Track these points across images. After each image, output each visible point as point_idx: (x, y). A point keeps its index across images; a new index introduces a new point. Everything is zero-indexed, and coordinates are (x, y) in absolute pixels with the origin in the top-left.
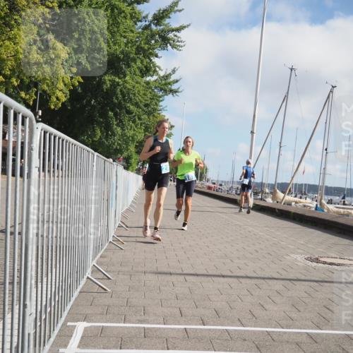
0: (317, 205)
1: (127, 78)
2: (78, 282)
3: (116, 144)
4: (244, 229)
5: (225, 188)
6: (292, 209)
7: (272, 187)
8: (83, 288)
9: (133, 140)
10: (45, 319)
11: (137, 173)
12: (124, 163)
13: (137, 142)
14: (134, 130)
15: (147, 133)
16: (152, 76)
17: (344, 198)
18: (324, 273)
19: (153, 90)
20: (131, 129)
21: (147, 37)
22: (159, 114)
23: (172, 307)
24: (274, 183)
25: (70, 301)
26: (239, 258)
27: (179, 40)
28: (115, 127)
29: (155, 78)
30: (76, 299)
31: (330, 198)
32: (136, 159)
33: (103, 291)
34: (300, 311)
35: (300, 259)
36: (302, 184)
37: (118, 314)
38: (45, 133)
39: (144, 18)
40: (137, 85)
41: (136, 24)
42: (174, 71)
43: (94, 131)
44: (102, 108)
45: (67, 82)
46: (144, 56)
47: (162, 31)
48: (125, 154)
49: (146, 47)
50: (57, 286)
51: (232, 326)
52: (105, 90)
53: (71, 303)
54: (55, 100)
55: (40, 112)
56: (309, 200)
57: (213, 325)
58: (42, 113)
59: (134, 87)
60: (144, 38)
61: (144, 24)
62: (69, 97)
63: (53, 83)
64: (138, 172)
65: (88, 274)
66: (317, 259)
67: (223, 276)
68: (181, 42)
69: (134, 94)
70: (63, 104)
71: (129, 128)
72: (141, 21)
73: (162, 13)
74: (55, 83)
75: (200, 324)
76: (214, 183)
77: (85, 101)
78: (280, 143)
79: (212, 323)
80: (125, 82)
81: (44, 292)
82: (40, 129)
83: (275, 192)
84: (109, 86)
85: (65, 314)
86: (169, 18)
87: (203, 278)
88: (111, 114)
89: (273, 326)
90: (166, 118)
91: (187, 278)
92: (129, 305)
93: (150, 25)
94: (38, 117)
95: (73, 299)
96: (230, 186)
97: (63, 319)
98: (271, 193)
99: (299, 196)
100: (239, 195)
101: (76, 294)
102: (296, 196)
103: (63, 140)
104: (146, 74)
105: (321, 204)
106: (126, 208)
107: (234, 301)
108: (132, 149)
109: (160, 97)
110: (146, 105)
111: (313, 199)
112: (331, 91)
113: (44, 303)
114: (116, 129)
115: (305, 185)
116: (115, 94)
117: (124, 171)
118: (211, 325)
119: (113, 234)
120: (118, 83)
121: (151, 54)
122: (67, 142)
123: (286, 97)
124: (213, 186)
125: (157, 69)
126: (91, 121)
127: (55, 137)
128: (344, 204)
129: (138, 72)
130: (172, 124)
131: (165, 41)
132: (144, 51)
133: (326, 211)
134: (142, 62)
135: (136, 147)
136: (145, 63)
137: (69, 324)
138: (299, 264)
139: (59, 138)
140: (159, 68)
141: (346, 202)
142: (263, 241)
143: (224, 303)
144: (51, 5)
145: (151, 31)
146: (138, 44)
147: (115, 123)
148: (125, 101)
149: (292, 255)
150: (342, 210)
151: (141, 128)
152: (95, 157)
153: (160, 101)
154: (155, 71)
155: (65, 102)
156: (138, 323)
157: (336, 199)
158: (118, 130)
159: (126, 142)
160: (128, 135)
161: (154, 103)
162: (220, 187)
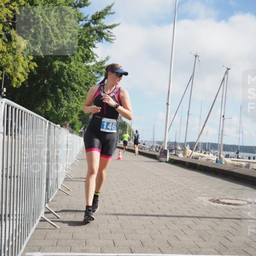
0: (217, 159)
1: (72, 63)
2: (34, 221)
3: (64, 113)
4: (163, 178)
5: (147, 146)
6: (198, 162)
7: (183, 145)
8: (38, 226)
9: (76, 111)
10: (8, 251)
11: (80, 136)
12: (70, 129)
13: (80, 112)
14: (78, 103)
16: (91, 62)
17: (238, 153)
18: (223, 211)
19: (92, 73)
21: (87, 32)
23: (108, 239)
24: (184, 142)
25: (28, 236)
26: (158, 200)
27: (112, 35)
28: (63, 100)
29: (93, 63)
30: (32, 235)
31: (227, 153)
32: (79, 125)
33: (54, 228)
34: (205, 241)
35: (205, 200)
36: (206, 143)
37: (66, 246)
38: (8, 106)
39: (85, 18)
40: (79, 69)
41: (79, 23)
42: (107, 59)
43: (47, 104)
44: (53, 86)
45: (25, 67)
46: (85, 47)
47: (98, 28)
48: (71, 121)
49: (86, 40)
50: (18, 224)
51: (154, 253)
52: (55, 73)
53: (29, 237)
54: (16, 80)
55: (5, 90)
56: (211, 155)
57: (139, 253)
58: (6, 90)
59: (77, 70)
60: (85, 33)
61: (84, 22)
62: (27, 78)
63: (14, 67)
64: (80, 134)
65: (42, 215)
66: (218, 200)
67: (147, 215)
68: (113, 36)
69: (77, 76)
70: (22, 83)
71: (74, 101)
72: (82, 20)
73: (99, 15)
74: (16, 67)
75: (129, 253)
77: (39, 81)
78: (188, 112)
79: (138, 251)
80: (71, 66)
81: (7, 229)
82: (4, 103)
83: (185, 149)
84: (58, 69)
85: (24, 246)
86: (104, 18)
87: (131, 217)
88: (59, 90)
89: (185, 252)
91: (119, 216)
92: (74, 238)
93: (89, 23)
94: (3, 93)
95: (30, 235)
96: (152, 145)
97: (22, 250)
98: (182, 150)
99: (203, 152)
100: (158, 151)
101: (32, 230)
102: (201, 152)
103: (22, 112)
104: (86, 60)
105: (220, 158)
106: (71, 163)
107: (155, 234)
109: (97, 78)
110: (87, 84)
111: (214, 154)
112: (226, 73)
113: (7, 238)
114: (63, 102)
115: (208, 143)
116: (62, 75)
117: (70, 135)
118: (137, 253)
119: (61, 183)
120: (65, 67)
121: (90, 45)
122: (25, 112)
123: (192, 77)
125: (95, 56)
126: (44, 96)
127: (16, 109)
128: (238, 158)
129: (80, 59)
131: (101, 35)
132: (85, 43)
133: (223, 163)
134: (83, 51)
135: (79, 115)
136: (86, 52)
137: (27, 254)
138: (204, 204)
139: (19, 110)
140: (96, 55)
141: (239, 157)
142: (177, 187)
143: (147, 236)
144: (13, 8)
145: (90, 28)
146: (80, 37)
147: (63, 97)
148: (70, 80)
149: (199, 198)
150: (236, 163)
152: (48, 124)
154: (93, 58)
155: (25, 81)
156: (81, 252)
157: (232, 154)
158: (65, 103)
159: (71, 112)
160: (73, 107)
161: (92, 82)
162: (144, 146)
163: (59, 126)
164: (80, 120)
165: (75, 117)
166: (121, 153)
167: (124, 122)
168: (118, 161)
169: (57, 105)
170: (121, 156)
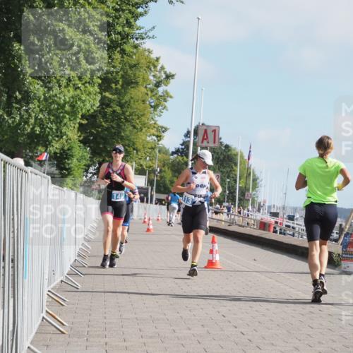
3: (32, 121)
9: (73, 113)
11: (86, 193)
12: (54, 169)
14: (76, 88)
15: (107, 94)
20: (68, 85)
22: (136, 47)
28: (29, 80)
32: (82, 158)
48: (56, 146)
64: (87, 189)
71: (64, 82)
76: (275, 215)
90: (153, 56)
100: (336, 241)
106: (58, 279)
108: (72, 132)
117: (53, 188)
119: (28, 344)
124: (273, 220)
130: (168, 70)
135: (82, 128)
151: (91, 82)
153: (136, 17)
158: (37, 89)
159: (57, 117)
160: (62, 101)
161: (122, 20)
162: (290, 223)
163: (20, 162)
164: (84, 142)
165: (70, 134)
166: (216, 247)
167: (227, 146)
168: (209, 272)
169: (10, 97)
170: (217, 257)
